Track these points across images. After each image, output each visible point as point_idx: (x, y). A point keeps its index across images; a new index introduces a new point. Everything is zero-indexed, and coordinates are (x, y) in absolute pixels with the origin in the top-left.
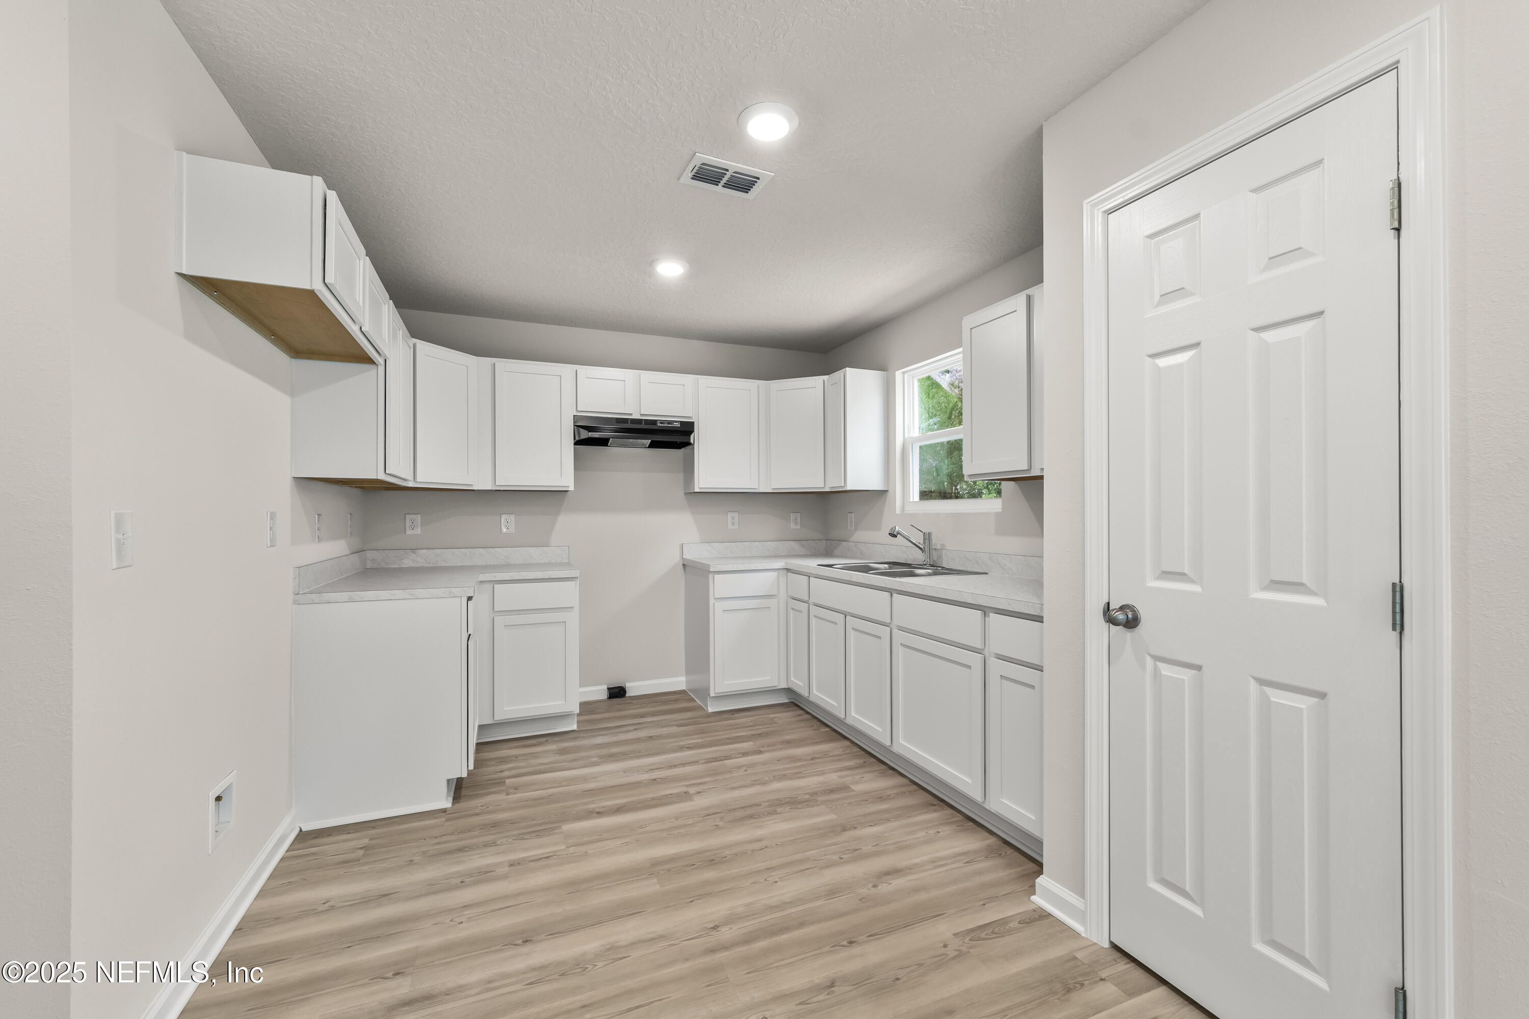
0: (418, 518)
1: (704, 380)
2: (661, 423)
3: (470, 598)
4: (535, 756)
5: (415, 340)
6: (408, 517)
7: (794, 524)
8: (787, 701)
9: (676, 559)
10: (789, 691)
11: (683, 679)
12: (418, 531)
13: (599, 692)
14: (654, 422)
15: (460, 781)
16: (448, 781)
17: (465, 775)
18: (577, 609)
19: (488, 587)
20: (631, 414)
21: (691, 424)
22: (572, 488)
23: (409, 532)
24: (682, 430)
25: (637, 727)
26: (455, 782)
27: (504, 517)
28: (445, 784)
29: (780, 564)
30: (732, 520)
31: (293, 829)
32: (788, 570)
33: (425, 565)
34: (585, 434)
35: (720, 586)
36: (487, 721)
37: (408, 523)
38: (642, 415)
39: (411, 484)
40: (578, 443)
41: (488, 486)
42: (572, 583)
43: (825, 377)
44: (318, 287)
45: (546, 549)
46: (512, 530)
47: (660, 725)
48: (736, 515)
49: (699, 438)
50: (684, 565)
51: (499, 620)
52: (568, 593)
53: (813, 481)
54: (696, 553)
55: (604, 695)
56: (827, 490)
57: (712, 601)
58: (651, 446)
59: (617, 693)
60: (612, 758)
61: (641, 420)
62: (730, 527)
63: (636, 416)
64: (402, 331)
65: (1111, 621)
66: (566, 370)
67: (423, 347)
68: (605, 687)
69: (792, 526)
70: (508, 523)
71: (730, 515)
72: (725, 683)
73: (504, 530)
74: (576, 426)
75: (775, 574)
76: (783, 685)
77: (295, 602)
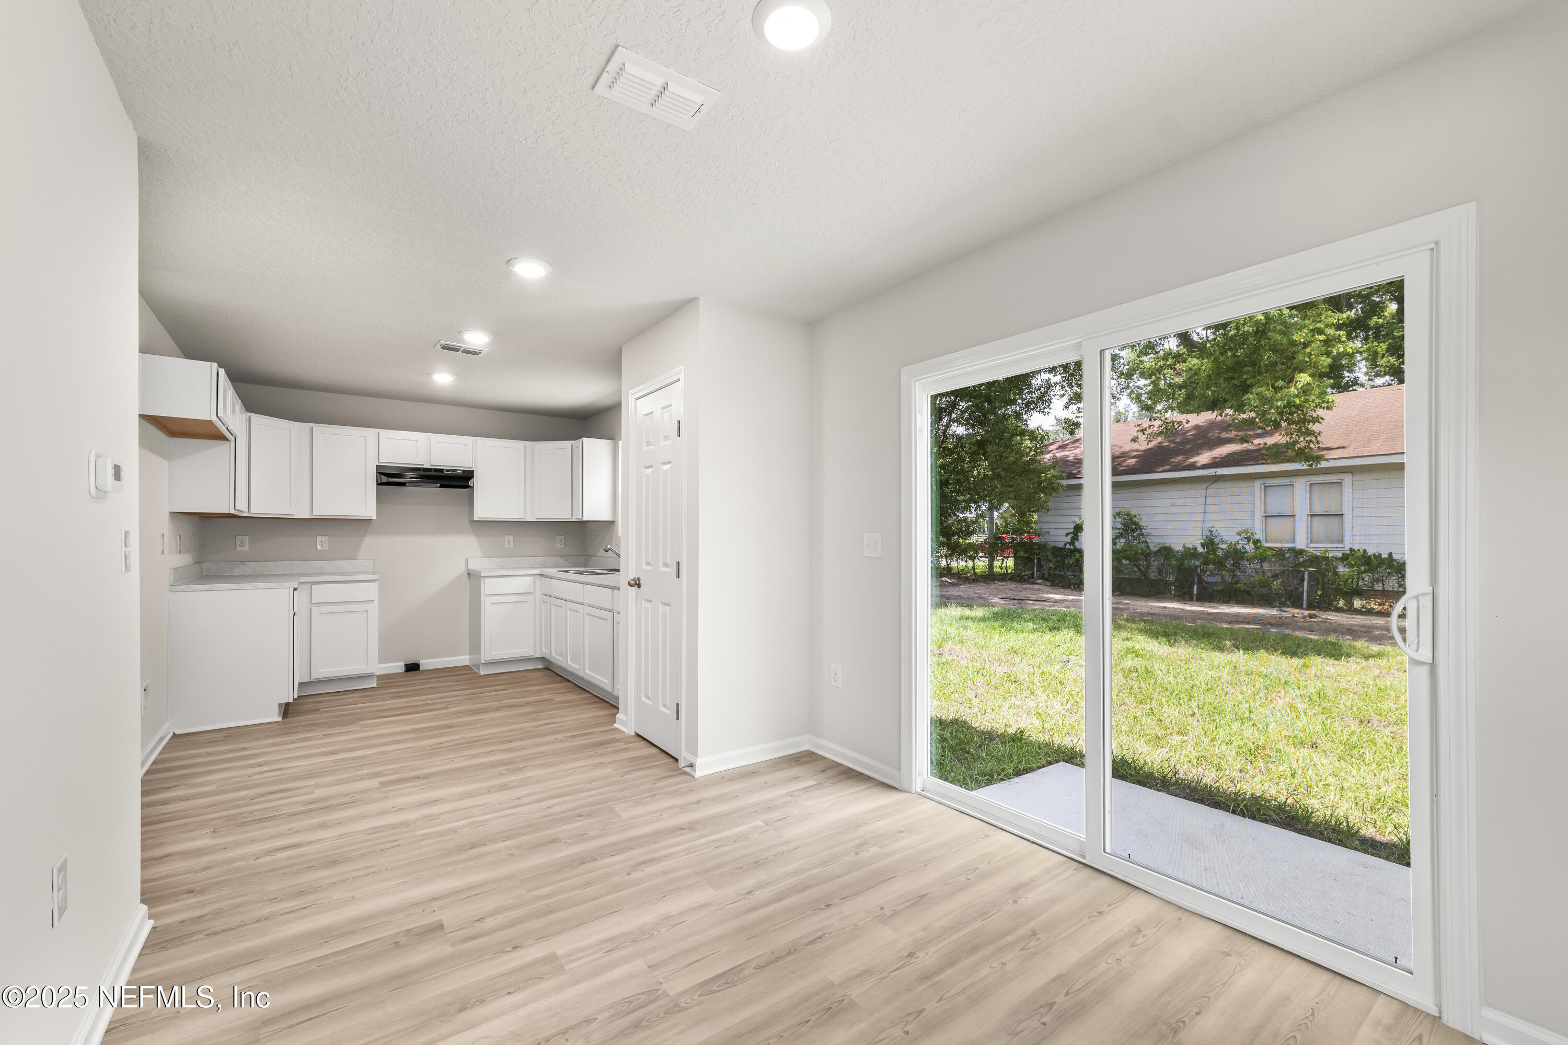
0: (247, 539)
1: (481, 441)
2: (447, 471)
3: (295, 589)
4: (342, 699)
5: (250, 414)
6: (238, 538)
7: (559, 544)
8: (542, 667)
9: (462, 569)
10: (543, 659)
11: (467, 657)
12: (246, 548)
13: (397, 667)
14: (442, 470)
15: (287, 705)
16: (279, 704)
17: (291, 700)
18: (376, 602)
19: (307, 587)
20: (423, 465)
21: (473, 472)
22: (374, 517)
23: (239, 549)
24: (464, 476)
25: (422, 684)
26: (284, 705)
27: (319, 538)
28: (277, 706)
29: (536, 571)
30: (509, 541)
31: (169, 733)
32: (542, 575)
33: (253, 574)
34: (385, 479)
35: (488, 586)
36: (307, 680)
37: (238, 542)
38: (431, 465)
39: (246, 515)
40: (378, 484)
41: (307, 515)
42: (373, 584)
43: (573, 442)
44: (214, 419)
45: (354, 561)
46: (326, 548)
47: (440, 682)
48: (512, 537)
49: (478, 482)
50: (469, 574)
51: (315, 610)
52: (370, 591)
53: (564, 514)
54: (475, 565)
55: (402, 670)
56: (574, 520)
57: (483, 597)
58: (440, 487)
59: (412, 668)
60: (399, 697)
61: (431, 469)
62: (506, 546)
63: (427, 466)
64: (239, 405)
65: (630, 585)
66: (371, 433)
67: (256, 418)
68: (403, 664)
69: (558, 545)
70: (322, 543)
71: (507, 537)
72: (492, 653)
73: (319, 547)
74: (379, 473)
75: (532, 578)
76: (538, 655)
77: (171, 591)
